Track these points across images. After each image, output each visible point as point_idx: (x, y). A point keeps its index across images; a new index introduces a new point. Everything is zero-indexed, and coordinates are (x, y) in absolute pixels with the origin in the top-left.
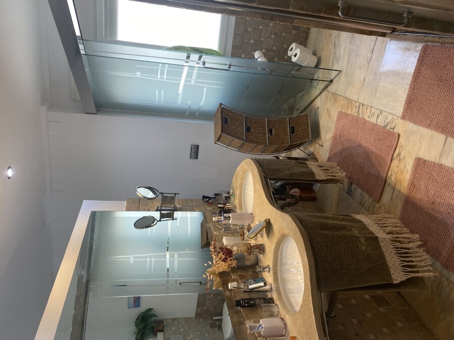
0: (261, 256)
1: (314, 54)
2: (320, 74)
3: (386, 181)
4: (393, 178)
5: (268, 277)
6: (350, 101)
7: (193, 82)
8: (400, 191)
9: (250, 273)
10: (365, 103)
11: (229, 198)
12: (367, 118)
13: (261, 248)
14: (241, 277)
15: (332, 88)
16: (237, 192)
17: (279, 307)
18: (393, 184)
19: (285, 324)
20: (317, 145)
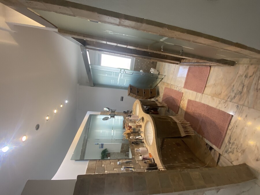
0: (141, 128)
1: (158, 71)
2: (159, 77)
3: (179, 107)
4: (181, 106)
5: (142, 135)
6: (168, 84)
7: (122, 78)
8: (184, 110)
9: (137, 134)
10: (173, 84)
11: (132, 112)
12: (173, 89)
13: (140, 126)
14: (134, 135)
15: (163, 80)
16: (134, 110)
17: (146, 145)
18: (181, 108)
19: (147, 150)
20: (159, 97)
